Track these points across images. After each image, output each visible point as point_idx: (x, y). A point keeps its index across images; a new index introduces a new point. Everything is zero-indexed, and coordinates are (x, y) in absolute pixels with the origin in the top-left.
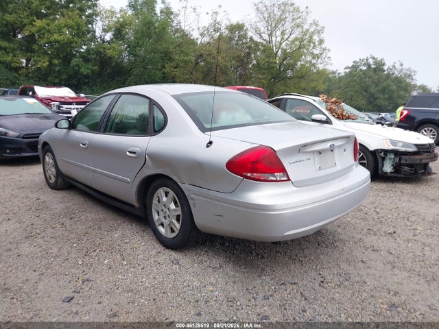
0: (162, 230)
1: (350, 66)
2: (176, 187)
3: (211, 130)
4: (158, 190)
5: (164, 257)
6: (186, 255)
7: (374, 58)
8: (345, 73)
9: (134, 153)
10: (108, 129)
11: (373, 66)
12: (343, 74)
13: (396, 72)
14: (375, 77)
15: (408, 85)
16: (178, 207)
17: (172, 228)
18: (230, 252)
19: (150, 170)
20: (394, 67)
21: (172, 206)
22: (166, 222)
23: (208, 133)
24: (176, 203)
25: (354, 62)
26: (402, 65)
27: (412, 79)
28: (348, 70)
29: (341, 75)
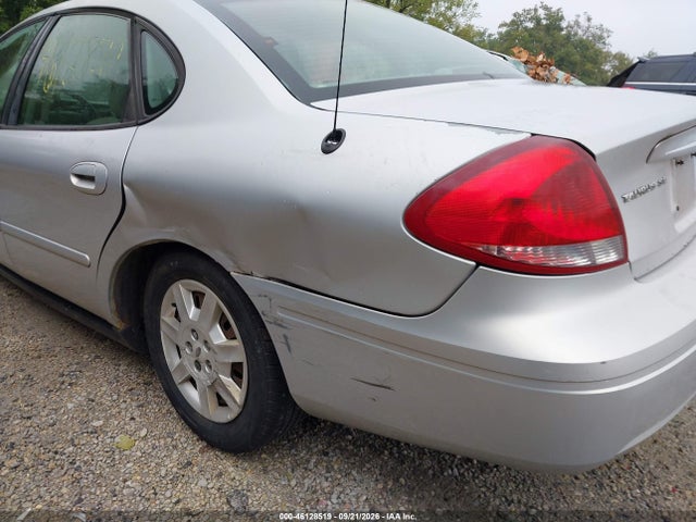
0: (192, 395)
1: (508, 22)
2: (224, 282)
3: (338, 92)
4: (173, 288)
5: (203, 482)
6: (265, 471)
7: (546, 8)
8: (500, 33)
9: (91, 179)
10: (28, 114)
11: (544, 22)
12: (497, 36)
13: (580, 32)
14: (549, 40)
15: (598, 53)
16: (235, 338)
17: (219, 397)
18: (391, 453)
19: (143, 231)
20: (577, 23)
21: (218, 337)
22: (202, 376)
23: (330, 104)
24: (226, 327)
25: (515, 15)
26: (589, 20)
27: (604, 43)
28: (504, 29)
29: (492, 38)
